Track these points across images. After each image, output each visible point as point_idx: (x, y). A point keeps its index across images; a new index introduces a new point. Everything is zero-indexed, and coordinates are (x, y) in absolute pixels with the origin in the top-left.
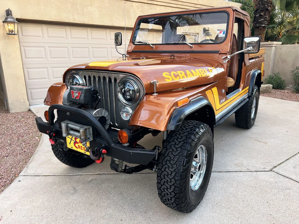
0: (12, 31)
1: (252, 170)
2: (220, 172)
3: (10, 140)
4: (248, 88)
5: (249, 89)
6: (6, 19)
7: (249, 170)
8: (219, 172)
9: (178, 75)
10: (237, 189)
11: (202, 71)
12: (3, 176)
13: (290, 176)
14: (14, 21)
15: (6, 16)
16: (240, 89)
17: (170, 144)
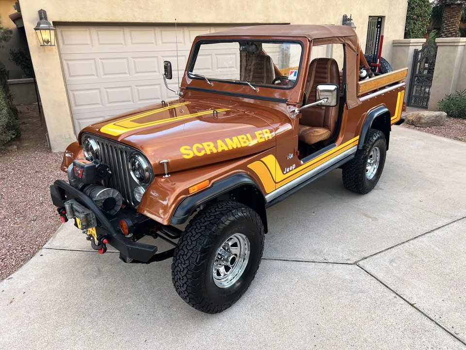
0: (48, 42)
1: (330, 261)
2: (286, 260)
3: (43, 197)
4: (358, 137)
5: (359, 140)
6: (39, 24)
7: (325, 261)
8: (284, 260)
9: (204, 149)
10: (294, 287)
11: (243, 138)
12: (25, 248)
13: (376, 274)
14: (48, 28)
15: (39, 20)
16: (336, 144)
17: (187, 235)
